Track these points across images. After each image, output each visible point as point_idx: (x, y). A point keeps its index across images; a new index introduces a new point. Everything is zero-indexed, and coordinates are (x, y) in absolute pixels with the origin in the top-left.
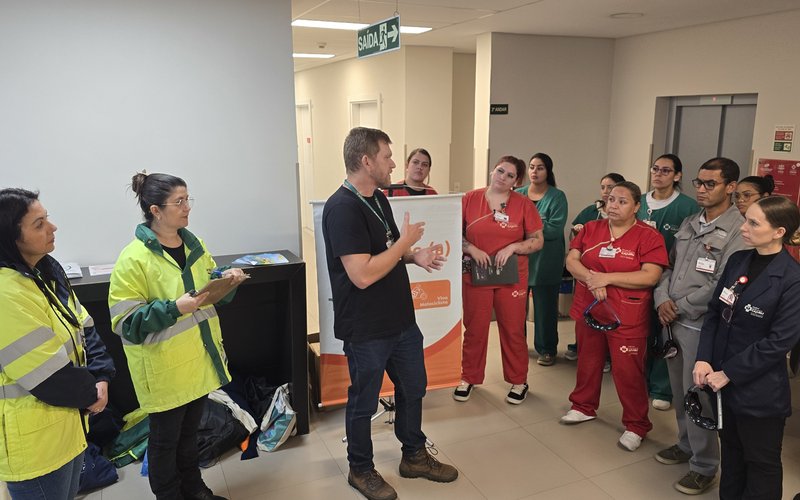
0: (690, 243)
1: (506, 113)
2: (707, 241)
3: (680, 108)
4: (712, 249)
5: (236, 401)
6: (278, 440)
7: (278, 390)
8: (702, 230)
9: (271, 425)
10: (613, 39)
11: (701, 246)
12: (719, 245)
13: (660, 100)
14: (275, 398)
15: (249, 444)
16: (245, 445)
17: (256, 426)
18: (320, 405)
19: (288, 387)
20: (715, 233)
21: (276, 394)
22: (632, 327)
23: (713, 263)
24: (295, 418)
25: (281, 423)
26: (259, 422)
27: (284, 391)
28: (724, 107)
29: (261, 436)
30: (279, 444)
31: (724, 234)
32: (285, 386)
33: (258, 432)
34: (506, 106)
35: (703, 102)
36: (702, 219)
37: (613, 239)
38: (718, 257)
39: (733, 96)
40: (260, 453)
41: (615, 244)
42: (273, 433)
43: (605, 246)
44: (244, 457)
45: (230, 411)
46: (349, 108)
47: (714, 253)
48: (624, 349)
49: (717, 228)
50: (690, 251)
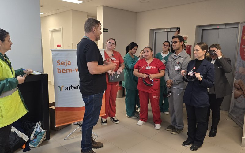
0: (172, 62)
1: (108, 32)
2: (177, 60)
3: (156, 33)
4: (179, 63)
5: (19, 130)
6: (38, 143)
7: (37, 124)
8: (175, 58)
9: (35, 137)
10: (136, 13)
11: (175, 63)
12: (181, 62)
13: (151, 30)
14: (36, 127)
15: (26, 146)
16: (24, 147)
17: (28, 139)
18: (55, 127)
19: (41, 122)
20: (179, 58)
21: (36, 125)
22: (157, 90)
23: (179, 67)
24: (46, 133)
25: (40, 135)
26: (29, 137)
27: (39, 124)
28: (168, 32)
29: (31, 142)
30: (39, 144)
31: (182, 58)
32: (40, 122)
33: (29, 141)
34: (108, 29)
35: (162, 31)
36: (175, 54)
37: (149, 64)
38: (181, 65)
39: (171, 28)
40: (31, 149)
41: (150, 65)
42: (36, 140)
43: (147, 66)
44: (24, 151)
45: (17, 134)
46: (49, 32)
47: (180, 64)
48: (154, 97)
49: (180, 57)
50: (173, 64)
